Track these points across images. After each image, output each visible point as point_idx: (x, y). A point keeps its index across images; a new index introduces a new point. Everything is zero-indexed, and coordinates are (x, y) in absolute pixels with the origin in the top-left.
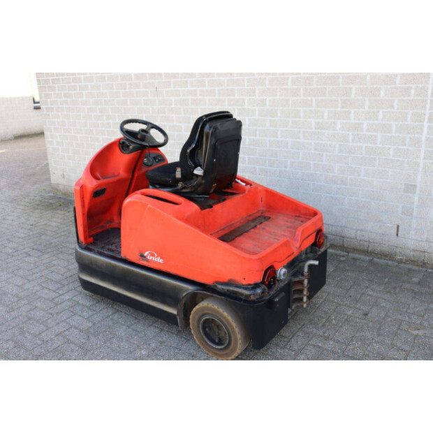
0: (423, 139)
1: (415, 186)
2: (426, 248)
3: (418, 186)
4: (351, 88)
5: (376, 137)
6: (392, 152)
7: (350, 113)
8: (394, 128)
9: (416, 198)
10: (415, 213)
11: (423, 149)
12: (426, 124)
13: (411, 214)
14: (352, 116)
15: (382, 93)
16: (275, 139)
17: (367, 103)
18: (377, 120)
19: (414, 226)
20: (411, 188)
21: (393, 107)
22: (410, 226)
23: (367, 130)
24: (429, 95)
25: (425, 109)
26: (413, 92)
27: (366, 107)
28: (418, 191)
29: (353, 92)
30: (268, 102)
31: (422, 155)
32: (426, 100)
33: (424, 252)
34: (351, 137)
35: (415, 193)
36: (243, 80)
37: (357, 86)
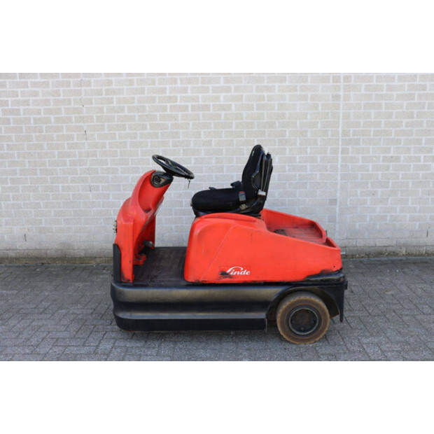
0: (339, 167)
1: (336, 200)
2: (347, 244)
3: (338, 200)
4: (285, 131)
5: (306, 166)
6: (318, 177)
7: (285, 149)
8: (319, 159)
9: (337, 209)
10: (337, 220)
11: (339, 173)
12: (340, 155)
13: (335, 221)
14: (287, 151)
15: (309, 134)
16: (221, 174)
17: (298, 142)
18: (307, 154)
19: (337, 229)
20: (333, 202)
21: (317, 144)
22: (335, 230)
23: (300, 162)
24: (340, 136)
25: (339, 145)
26: (330, 133)
27: (298, 144)
28: (338, 203)
29: (287, 133)
30: (213, 143)
31: (339, 177)
32: (339, 139)
33: (345, 247)
34: (287, 168)
35: (336, 205)
36: (188, 124)
37: (290, 129)
